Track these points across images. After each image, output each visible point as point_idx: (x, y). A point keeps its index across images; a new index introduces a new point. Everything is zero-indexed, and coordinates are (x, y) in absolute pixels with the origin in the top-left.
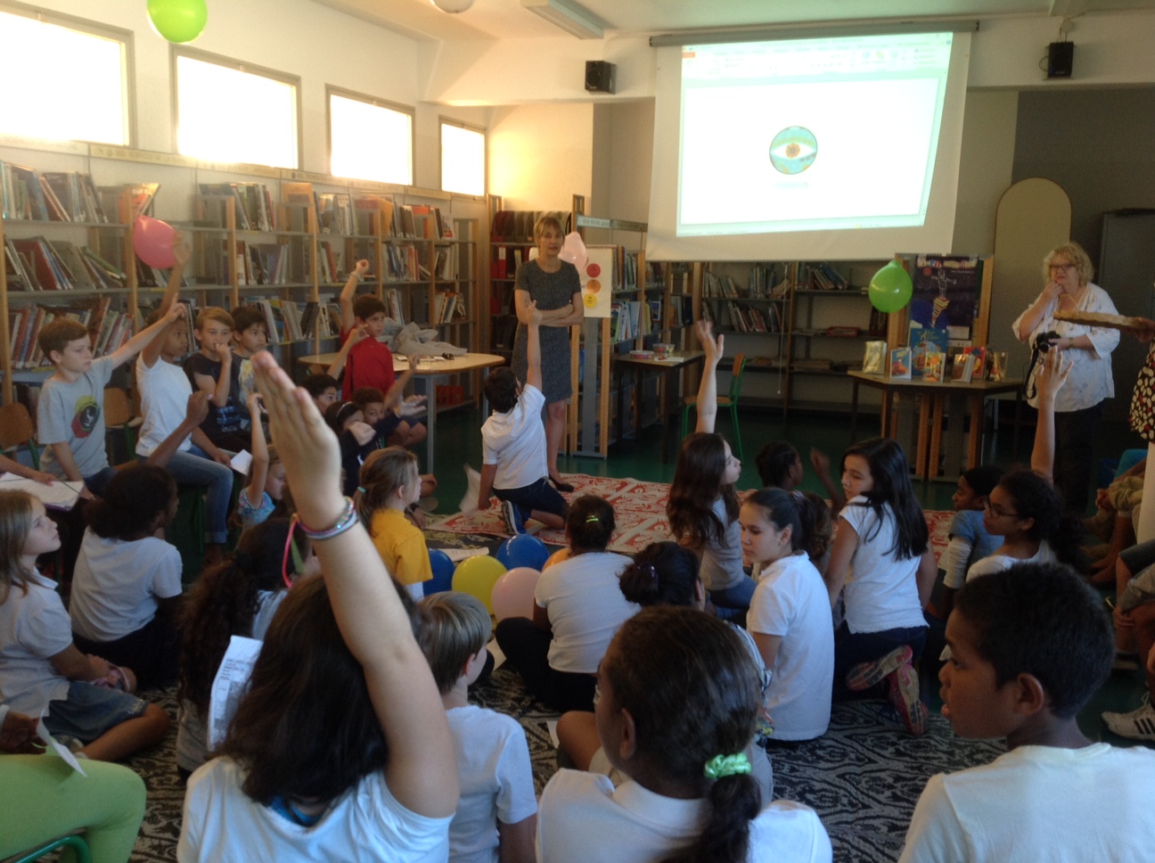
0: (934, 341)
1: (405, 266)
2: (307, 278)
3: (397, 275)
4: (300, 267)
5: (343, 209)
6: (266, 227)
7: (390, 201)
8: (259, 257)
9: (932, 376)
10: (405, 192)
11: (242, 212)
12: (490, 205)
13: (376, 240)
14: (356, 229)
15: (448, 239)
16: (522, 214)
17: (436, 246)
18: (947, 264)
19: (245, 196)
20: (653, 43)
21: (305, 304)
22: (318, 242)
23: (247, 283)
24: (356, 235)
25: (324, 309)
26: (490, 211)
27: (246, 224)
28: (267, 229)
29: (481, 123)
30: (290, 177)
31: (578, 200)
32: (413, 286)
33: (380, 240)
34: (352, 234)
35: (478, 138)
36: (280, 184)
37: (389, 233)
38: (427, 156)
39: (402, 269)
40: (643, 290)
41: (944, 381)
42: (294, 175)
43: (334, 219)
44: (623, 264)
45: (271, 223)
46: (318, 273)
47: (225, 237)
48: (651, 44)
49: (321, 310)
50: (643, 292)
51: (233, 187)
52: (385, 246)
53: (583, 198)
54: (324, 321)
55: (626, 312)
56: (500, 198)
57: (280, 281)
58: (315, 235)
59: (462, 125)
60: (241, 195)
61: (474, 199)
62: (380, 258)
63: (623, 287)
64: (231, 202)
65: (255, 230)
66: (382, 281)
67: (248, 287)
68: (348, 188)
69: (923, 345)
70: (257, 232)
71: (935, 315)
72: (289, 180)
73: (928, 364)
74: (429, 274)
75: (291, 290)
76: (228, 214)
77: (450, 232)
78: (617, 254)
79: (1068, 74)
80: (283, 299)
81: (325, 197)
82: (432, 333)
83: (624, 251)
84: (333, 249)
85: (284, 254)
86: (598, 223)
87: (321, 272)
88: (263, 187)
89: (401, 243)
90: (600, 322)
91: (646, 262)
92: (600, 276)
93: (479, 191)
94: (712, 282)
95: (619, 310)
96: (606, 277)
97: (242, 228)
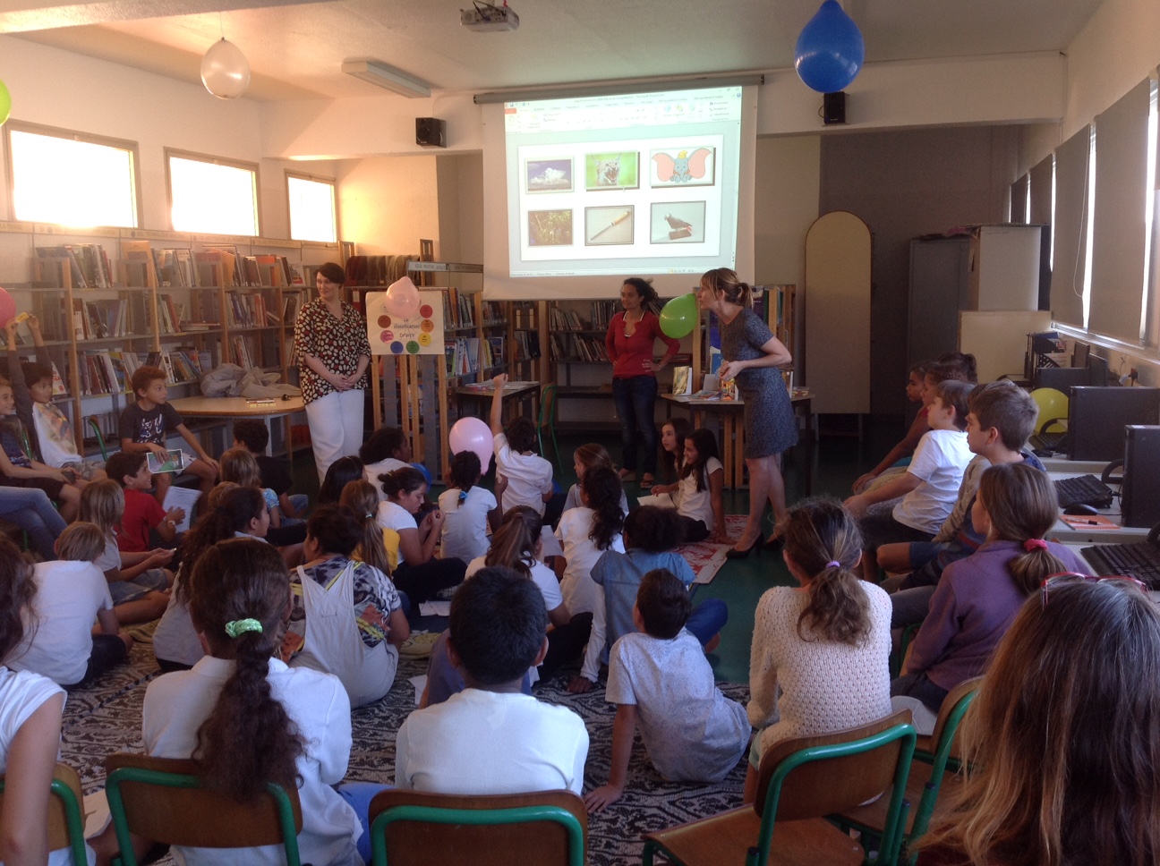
1: (252, 313)
2: (149, 329)
3: (243, 322)
4: (141, 318)
5: (184, 262)
6: (103, 284)
7: (233, 253)
8: (98, 314)
9: (728, 395)
10: (250, 243)
11: (79, 272)
12: (341, 251)
13: (220, 290)
14: (198, 281)
15: (299, 285)
16: (374, 258)
17: (284, 292)
19: (82, 256)
20: (477, 100)
21: (147, 354)
22: (157, 295)
23: (86, 338)
24: (198, 286)
25: (166, 358)
26: (342, 257)
27: (83, 283)
28: (105, 286)
29: (331, 175)
30: (130, 236)
31: (426, 244)
32: (263, 331)
33: (224, 291)
34: (194, 286)
35: (327, 189)
36: (120, 243)
37: (232, 283)
38: (273, 207)
39: (249, 317)
40: (482, 327)
42: (133, 233)
43: (174, 273)
44: (457, 305)
45: (109, 279)
47: (62, 296)
48: (475, 102)
49: (164, 360)
50: (482, 329)
51: (69, 249)
52: (229, 296)
53: (431, 242)
55: (462, 349)
56: (352, 244)
57: (120, 333)
58: (154, 289)
59: (310, 177)
60: (76, 256)
61: (326, 246)
62: (225, 306)
63: (459, 326)
64: (67, 263)
65: (92, 287)
66: (228, 327)
67: (86, 341)
68: (191, 242)
70: (94, 289)
72: (129, 238)
74: (278, 319)
75: (134, 341)
76: (64, 274)
77: (300, 278)
78: (449, 295)
79: (842, 120)
80: (124, 350)
81: (164, 252)
82: (276, 376)
83: (456, 293)
84: (174, 301)
85: (123, 309)
86: (433, 267)
87: (161, 324)
88: (100, 247)
89: (247, 292)
90: (435, 358)
91: (483, 302)
92: (432, 316)
93: (331, 238)
94: (559, 316)
95: (455, 347)
96: (438, 317)
97: (79, 287)
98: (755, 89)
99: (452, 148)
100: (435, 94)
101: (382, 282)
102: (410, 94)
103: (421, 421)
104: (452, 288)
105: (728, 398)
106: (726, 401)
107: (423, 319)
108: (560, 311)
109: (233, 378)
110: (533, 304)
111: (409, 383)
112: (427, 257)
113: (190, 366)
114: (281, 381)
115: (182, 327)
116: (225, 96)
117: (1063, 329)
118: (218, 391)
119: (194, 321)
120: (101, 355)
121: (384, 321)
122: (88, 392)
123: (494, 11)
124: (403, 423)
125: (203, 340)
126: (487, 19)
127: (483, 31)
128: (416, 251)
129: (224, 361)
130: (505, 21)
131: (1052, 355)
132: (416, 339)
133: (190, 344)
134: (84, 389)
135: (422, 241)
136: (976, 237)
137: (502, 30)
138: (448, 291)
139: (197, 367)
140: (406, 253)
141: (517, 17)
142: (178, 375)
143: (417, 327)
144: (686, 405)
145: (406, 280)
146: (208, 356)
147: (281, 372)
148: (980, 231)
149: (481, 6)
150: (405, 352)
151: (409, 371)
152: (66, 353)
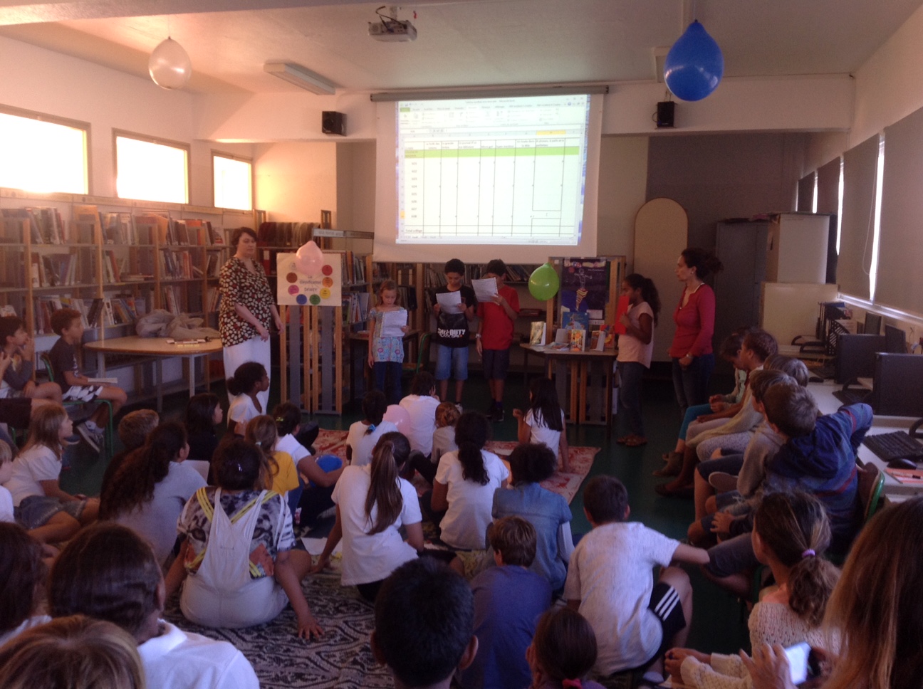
0: (580, 321)
1: (181, 267)
2: (94, 280)
3: (173, 274)
4: (88, 268)
5: (125, 225)
6: (57, 241)
7: (166, 217)
8: (52, 266)
9: (577, 347)
10: (181, 209)
11: (36, 229)
12: (256, 217)
13: (155, 248)
14: (137, 240)
15: (220, 245)
16: (282, 225)
17: (208, 250)
18: (585, 264)
19: (40, 217)
20: (374, 98)
21: (92, 300)
22: (103, 251)
23: (41, 285)
24: (137, 244)
25: (108, 304)
26: (256, 222)
27: (40, 240)
28: (58, 243)
29: (248, 154)
30: (81, 201)
31: (326, 214)
32: (189, 283)
33: (158, 248)
34: (133, 244)
35: (246, 167)
36: (73, 207)
37: (165, 242)
38: (201, 180)
39: (178, 270)
40: (371, 284)
41: (585, 350)
42: (84, 199)
43: (117, 233)
44: (352, 265)
45: (62, 237)
46: (103, 276)
47: (22, 250)
48: (371, 100)
49: (106, 305)
50: (371, 286)
51: (30, 211)
52: (162, 252)
53: (330, 212)
54: (108, 313)
55: (356, 302)
56: (264, 212)
57: (70, 282)
58: (100, 245)
59: (231, 156)
60: (36, 217)
61: (243, 213)
62: (158, 261)
63: (353, 283)
64: (27, 222)
65: (48, 243)
66: (160, 279)
67: (41, 289)
68: (132, 207)
69: (572, 324)
70: (49, 245)
71: (578, 302)
72: (80, 203)
73: (574, 338)
74: (202, 273)
75: (81, 290)
76: (24, 232)
77: (221, 239)
78: (346, 257)
79: (671, 125)
80: (72, 297)
81: (109, 215)
82: (199, 321)
83: (352, 255)
84: (116, 256)
85: (73, 263)
86: (333, 233)
87: (105, 274)
88: (56, 210)
89: (176, 250)
90: (333, 309)
91: (373, 263)
92: (332, 274)
93: (247, 206)
94: (432, 276)
95: (350, 300)
96: (337, 275)
97: (36, 243)
98: (601, 97)
99: (351, 137)
100: (339, 92)
101: (288, 244)
102: (318, 91)
103: (320, 361)
104: (349, 252)
105: (576, 349)
106: (574, 351)
107: (324, 276)
108: (434, 271)
109: (163, 322)
110: (412, 266)
111: (311, 328)
112: (327, 225)
113: (128, 311)
114: (203, 325)
115: (122, 277)
116: (169, 87)
117: (849, 300)
118: (151, 332)
119: (133, 273)
120: (53, 300)
121: (292, 277)
122: (41, 332)
123: (396, 25)
124: (305, 362)
125: (139, 288)
126: (391, 31)
127: (387, 41)
128: (317, 219)
129: (156, 307)
130: (406, 33)
131: (841, 321)
132: (317, 293)
133: (128, 292)
134: (38, 329)
135: (323, 211)
136: (776, 223)
137: (401, 41)
138: (346, 254)
139: (133, 312)
140: (309, 221)
141: (415, 30)
142: (117, 318)
143: (319, 283)
144: (541, 354)
145: (311, 243)
146: (143, 302)
147: (203, 317)
148: (780, 218)
149: (386, 20)
150: (309, 303)
151: (311, 319)
152: (24, 298)
